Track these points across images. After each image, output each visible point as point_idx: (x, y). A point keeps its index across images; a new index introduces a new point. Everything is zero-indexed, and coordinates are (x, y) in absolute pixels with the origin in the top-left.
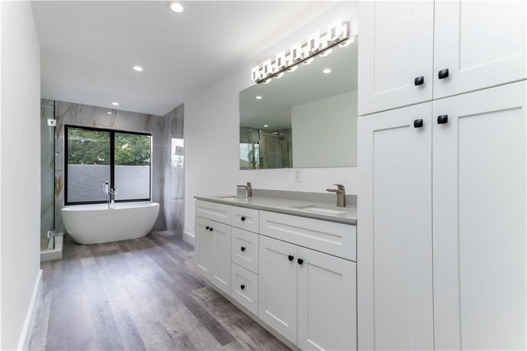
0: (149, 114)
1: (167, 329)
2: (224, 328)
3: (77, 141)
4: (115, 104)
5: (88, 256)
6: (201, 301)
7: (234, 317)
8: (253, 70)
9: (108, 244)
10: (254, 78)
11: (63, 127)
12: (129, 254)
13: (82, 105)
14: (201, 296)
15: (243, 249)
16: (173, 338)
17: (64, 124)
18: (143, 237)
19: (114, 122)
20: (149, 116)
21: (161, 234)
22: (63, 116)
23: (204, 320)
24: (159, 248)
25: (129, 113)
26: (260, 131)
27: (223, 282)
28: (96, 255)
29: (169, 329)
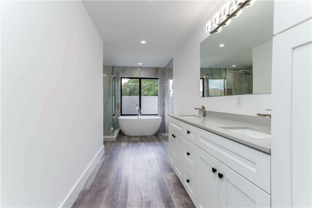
0: (157, 67)
1: (142, 194)
2: (174, 206)
3: (136, 85)
4: (140, 64)
5: (125, 142)
6: (168, 181)
7: (183, 200)
8: (207, 25)
9: (136, 137)
10: (208, 30)
11: (120, 78)
12: (142, 144)
13: (127, 67)
14: (169, 178)
15: (188, 154)
16: (143, 201)
17: (120, 77)
18: (153, 135)
19: (141, 74)
20: (157, 68)
21: (162, 135)
22: (120, 73)
23: (164, 195)
24: (158, 143)
25: (147, 68)
26: (227, 70)
27: (180, 173)
28: (129, 142)
29: (143, 194)
